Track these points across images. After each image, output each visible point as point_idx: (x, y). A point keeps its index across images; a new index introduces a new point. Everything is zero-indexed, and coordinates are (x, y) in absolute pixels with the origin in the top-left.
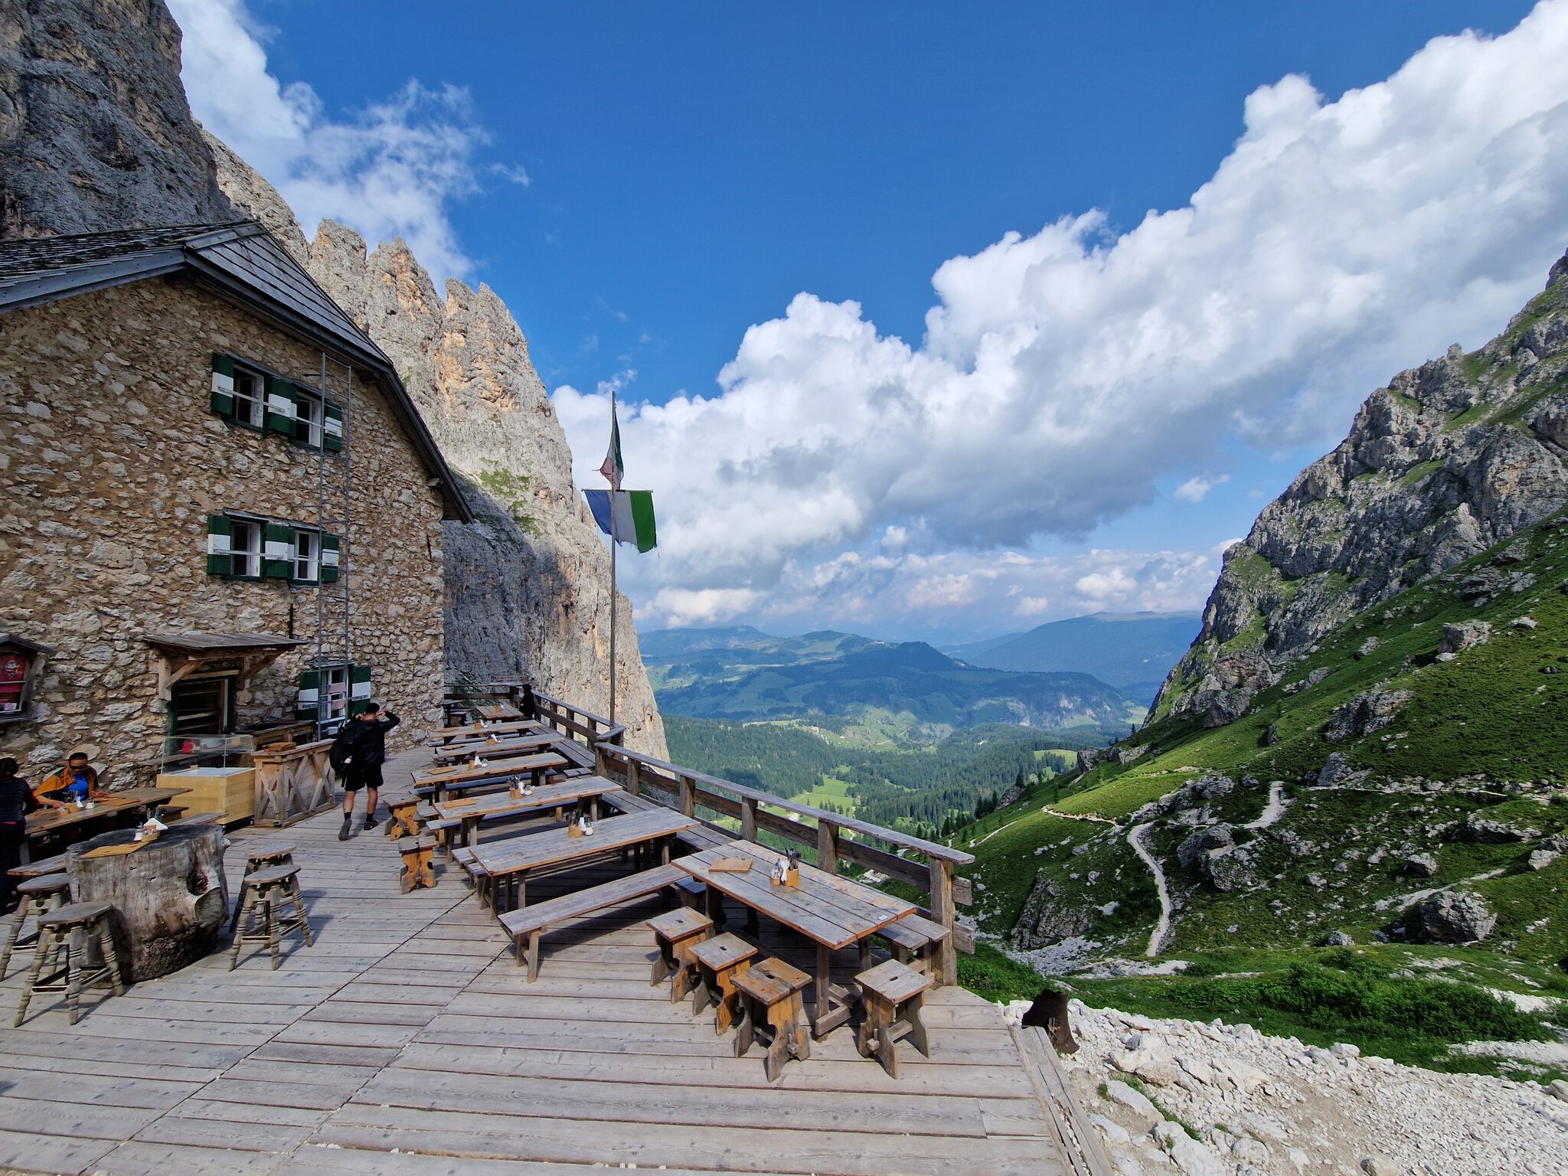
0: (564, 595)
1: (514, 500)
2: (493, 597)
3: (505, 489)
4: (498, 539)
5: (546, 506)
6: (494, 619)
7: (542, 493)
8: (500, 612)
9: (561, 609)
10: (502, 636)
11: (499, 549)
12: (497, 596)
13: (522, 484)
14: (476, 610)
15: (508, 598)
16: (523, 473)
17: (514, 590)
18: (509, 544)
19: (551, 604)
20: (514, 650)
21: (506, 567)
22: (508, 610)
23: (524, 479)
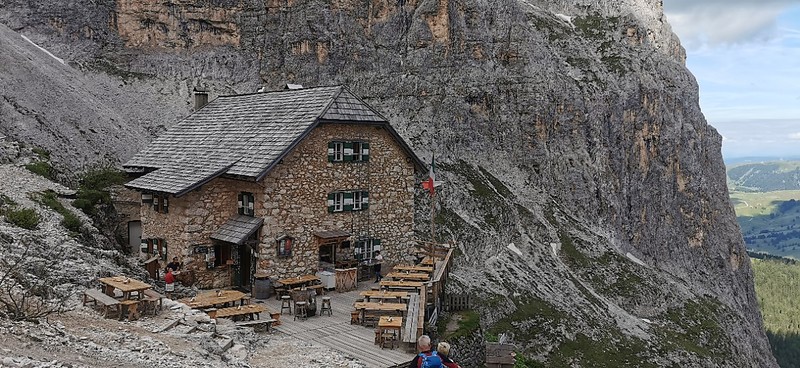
0: (645, 129)
1: (602, 41)
2: (578, 132)
3: (596, 31)
4: (585, 80)
5: (633, 44)
6: (579, 151)
7: (630, 31)
8: (583, 145)
9: (642, 143)
10: (586, 167)
11: (585, 89)
12: (582, 132)
13: (611, 25)
14: (565, 143)
15: (592, 133)
16: (614, 13)
17: (597, 125)
18: (594, 84)
19: (633, 139)
20: (595, 180)
21: (591, 105)
22: (592, 144)
23: (613, 19)
